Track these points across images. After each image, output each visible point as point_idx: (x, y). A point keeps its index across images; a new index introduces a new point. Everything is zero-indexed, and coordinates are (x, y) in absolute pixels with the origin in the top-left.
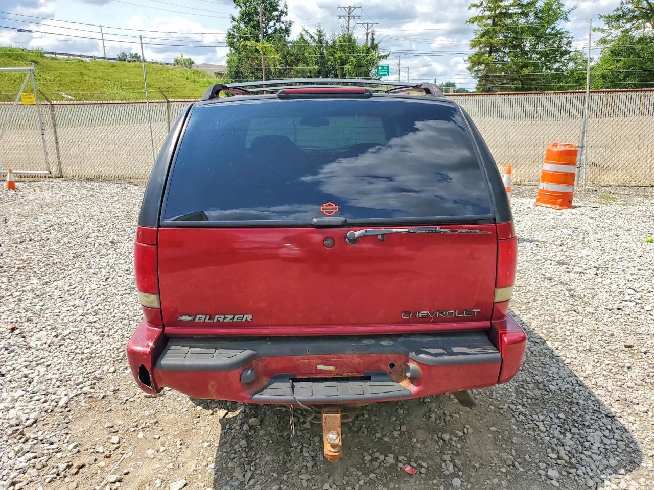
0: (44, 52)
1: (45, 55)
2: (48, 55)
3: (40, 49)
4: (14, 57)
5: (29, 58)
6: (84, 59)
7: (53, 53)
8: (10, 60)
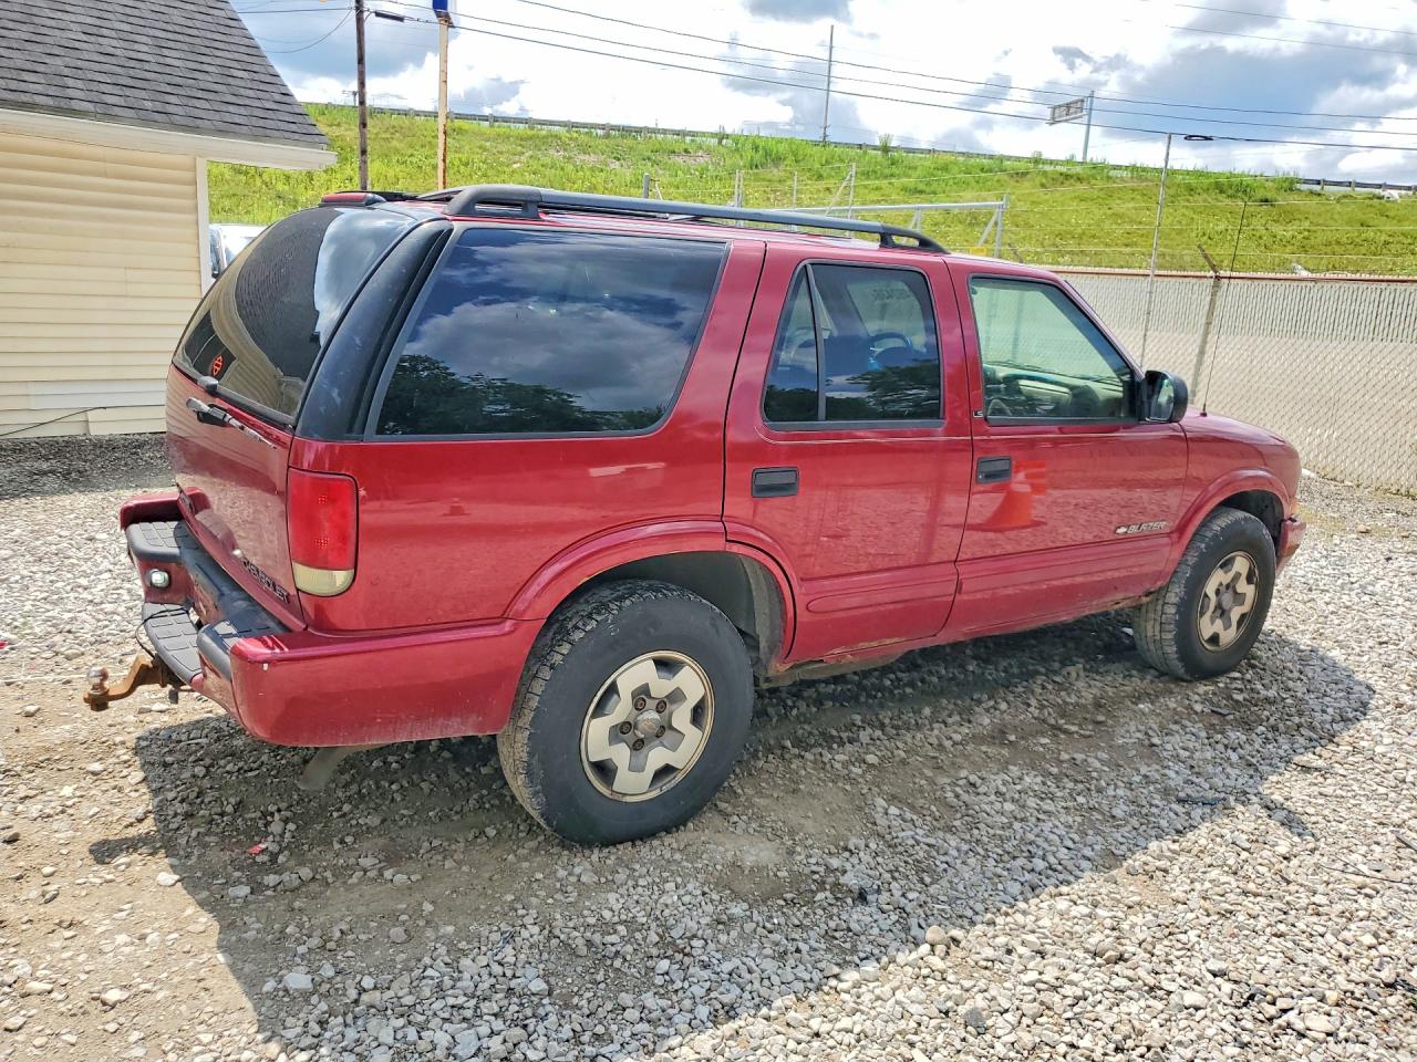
0: (1299, 181)
1: (1298, 186)
2: (1305, 187)
3: (1292, 175)
4: (1230, 192)
5: (1260, 194)
6: (1387, 193)
7: (1318, 183)
8: (1221, 197)
